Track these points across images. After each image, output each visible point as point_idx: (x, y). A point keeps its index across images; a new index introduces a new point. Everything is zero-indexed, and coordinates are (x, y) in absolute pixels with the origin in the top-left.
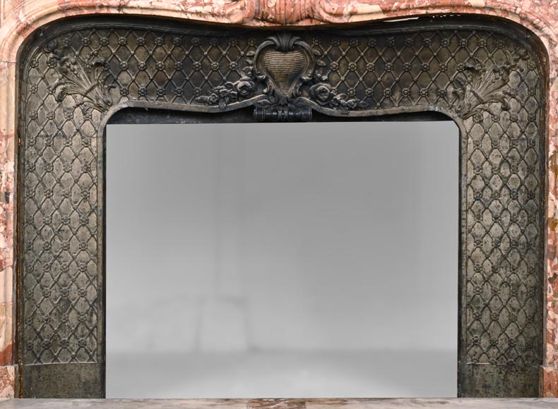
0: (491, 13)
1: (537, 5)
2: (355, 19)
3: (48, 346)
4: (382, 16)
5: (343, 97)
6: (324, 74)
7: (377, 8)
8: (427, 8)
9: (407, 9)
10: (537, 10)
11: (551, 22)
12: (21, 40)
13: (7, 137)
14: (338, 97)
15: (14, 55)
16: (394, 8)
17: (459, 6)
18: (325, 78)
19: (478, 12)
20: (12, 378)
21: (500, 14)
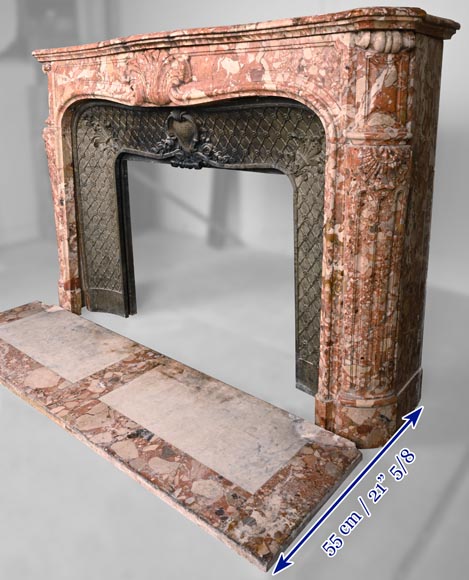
0: (284, 96)
1: (320, 87)
2: (192, 103)
3: (101, 280)
4: (210, 100)
5: (220, 154)
6: (207, 137)
7: (203, 94)
8: (237, 92)
9: (224, 94)
10: (319, 91)
11: (330, 103)
12: (62, 115)
13: (59, 170)
14: (217, 154)
15: (60, 123)
16: (214, 94)
17: (260, 90)
18: (208, 140)
19: (275, 94)
20: (70, 297)
21: (290, 97)
